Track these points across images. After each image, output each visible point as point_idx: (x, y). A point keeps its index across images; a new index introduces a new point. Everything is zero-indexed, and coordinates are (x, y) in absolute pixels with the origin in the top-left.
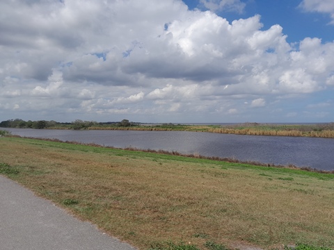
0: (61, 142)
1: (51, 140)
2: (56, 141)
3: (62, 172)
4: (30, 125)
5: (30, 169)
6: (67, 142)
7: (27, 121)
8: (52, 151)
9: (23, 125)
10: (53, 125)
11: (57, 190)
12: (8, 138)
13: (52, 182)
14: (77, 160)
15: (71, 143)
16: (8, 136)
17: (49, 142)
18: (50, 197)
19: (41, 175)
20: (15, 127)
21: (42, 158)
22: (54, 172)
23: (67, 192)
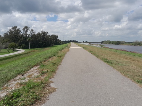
0: (127, 51)
1: (122, 50)
2: (125, 51)
3: (132, 66)
4: (113, 43)
5: (117, 63)
6: (130, 52)
7: (112, 41)
8: (124, 55)
9: (110, 43)
10: (123, 43)
11: (132, 74)
12: (104, 48)
13: (128, 70)
14: (138, 61)
15: (133, 52)
16: (104, 47)
17: (121, 51)
18: (129, 77)
19: (122, 66)
20: (107, 44)
21: (121, 58)
22: (128, 65)
23: (137, 76)
